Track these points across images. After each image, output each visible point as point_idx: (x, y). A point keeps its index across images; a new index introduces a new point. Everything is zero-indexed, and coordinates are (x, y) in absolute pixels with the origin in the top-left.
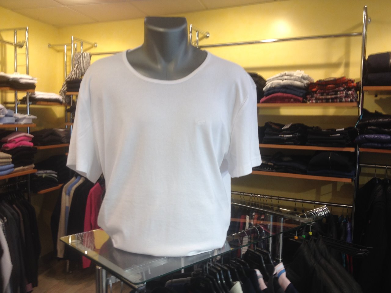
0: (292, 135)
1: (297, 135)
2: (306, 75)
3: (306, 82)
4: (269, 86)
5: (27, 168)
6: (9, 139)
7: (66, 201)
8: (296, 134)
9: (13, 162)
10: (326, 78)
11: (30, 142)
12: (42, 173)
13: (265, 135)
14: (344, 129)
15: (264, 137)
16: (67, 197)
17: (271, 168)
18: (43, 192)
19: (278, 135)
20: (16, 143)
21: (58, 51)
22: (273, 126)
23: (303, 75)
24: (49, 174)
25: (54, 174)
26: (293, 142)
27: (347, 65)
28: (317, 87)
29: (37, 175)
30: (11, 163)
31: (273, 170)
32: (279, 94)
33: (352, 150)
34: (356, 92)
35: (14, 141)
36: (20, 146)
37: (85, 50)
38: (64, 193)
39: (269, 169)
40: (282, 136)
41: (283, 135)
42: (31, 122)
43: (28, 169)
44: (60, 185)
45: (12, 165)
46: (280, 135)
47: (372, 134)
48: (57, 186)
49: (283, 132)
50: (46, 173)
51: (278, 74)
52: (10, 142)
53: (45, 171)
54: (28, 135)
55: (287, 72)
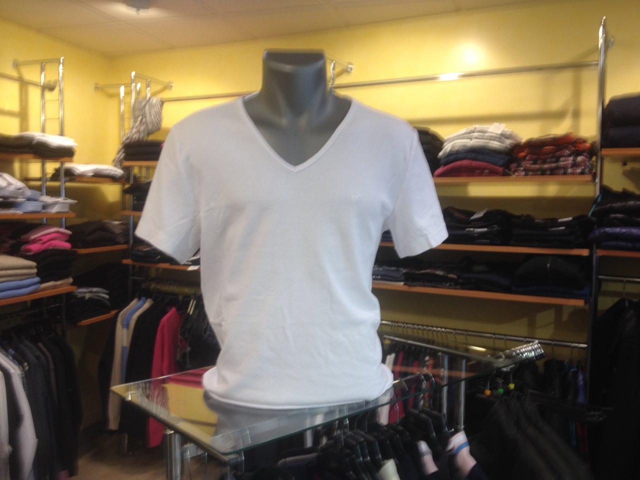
0: (485, 229)
1: (494, 229)
2: (508, 131)
3: (508, 142)
4: (448, 150)
5: (60, 285)
6: (33, 237)
7: (123, 337)
9: (38, 274)
10: (542, 135)
11: (66, 241)
12: (85, 293)
14: (571, 218)
16: (125, 330)
17: (453, 283)
18: (86, 322)
19: (465, 228)
20: (44, 243)
21: (111, 96)
22: (456, 214)
23: (503, 131)
24: (96, 294)
25: (104, 293)
26: (488, 241)
27: (577, 114)
28: (526, 150)
29: (76, 296)
30: (35, 275)
31: (456, 286)
32: (465, 162)
33: (585, 252)
34: (591, 158)
35: (40, 240)
36: (51, 248)
37: (154, 94)
38: (119, 325)
39: (450, 285)
40: (469, 231)
41: (472, 229)
42: (66, 210)
43: (62, 286)
44: (114, 312)
45: (37, 279)
47: (617, 226)
48: (109, 312)
49: (472, 223)
50: (90, 292)
51: (463, 129)
52: (34, 241)
53: (90, 289)
54: (63, 230)
55: (478, 126)
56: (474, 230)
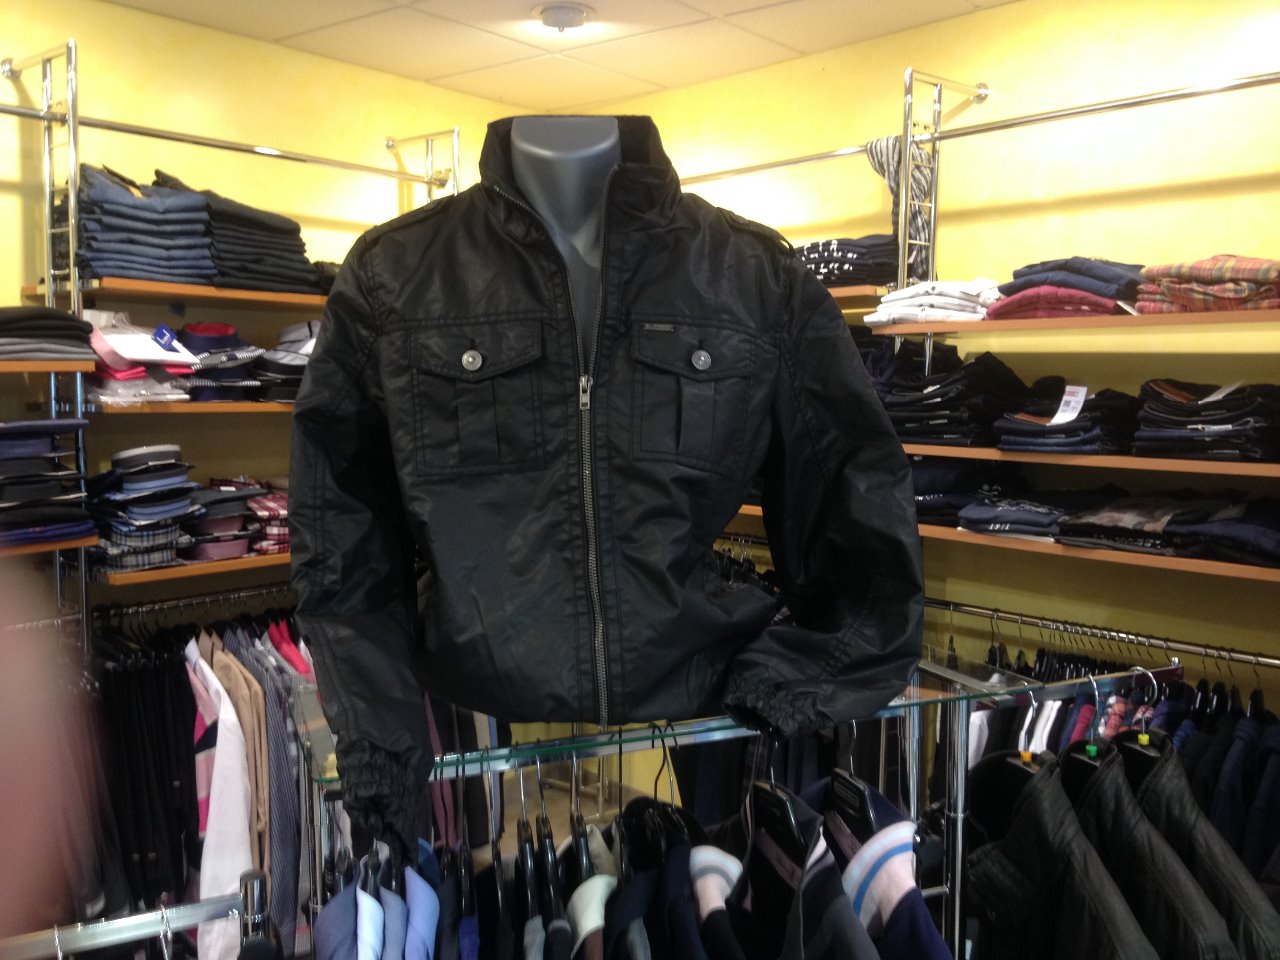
0: (1230, 427)
1: (1248, 427)
8: (1248, 422)
13: (1142, 427)
15: (1137, 434)
17: (1158, 542)
19: (1184, 424)
22: (1169, 395)
26: (1237, 452)
31: (1165, 547)
39: (1154, 546)
40: (1197, 429)
41: (1200, 427)
46: (1190, 427)
49: (1203, 413)
56: (1203, 429)
